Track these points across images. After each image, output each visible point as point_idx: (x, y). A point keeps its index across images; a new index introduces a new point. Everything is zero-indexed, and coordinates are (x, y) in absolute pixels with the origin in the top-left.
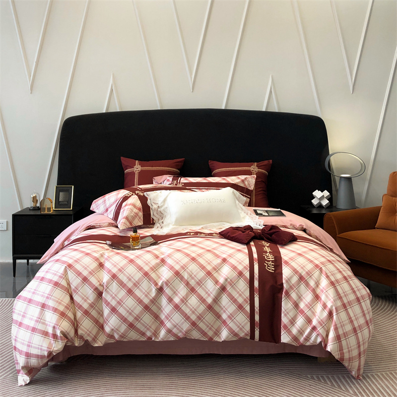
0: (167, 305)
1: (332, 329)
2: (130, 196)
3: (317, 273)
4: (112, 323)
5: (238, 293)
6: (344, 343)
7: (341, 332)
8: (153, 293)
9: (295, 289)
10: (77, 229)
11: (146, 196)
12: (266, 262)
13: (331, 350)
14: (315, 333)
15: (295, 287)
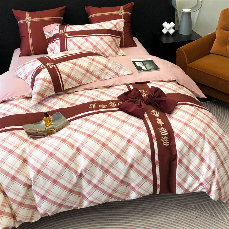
0: (87, 186)
4: (44, 207)
7: (221, 184)
8: (75, 179)
12: (162, 137)
13: (214, 199)
14: (202, 187)
15: (186, 155)
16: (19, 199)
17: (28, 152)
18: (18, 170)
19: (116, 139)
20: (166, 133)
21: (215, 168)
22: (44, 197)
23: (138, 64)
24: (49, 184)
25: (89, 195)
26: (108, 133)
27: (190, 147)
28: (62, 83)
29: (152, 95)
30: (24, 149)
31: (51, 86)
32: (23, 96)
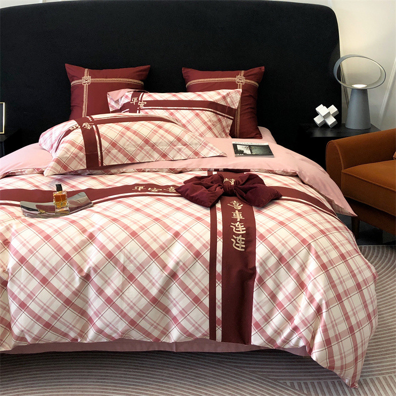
0: (95, 299)
1: (320, 330)
3: (303, 252)
4: (21, 323)
5: (194, 281)
6: (335, 348)
7: (331, 334)
8: (77, 283)
12: (234, 236)
13: (317, 360)
14: (297, 334)
15: (272, 272)
17: (13, 231)
19: (156, 229)
20: (243, 231)
21: (321, 300)
22: (23, 305)
23: (239, 148)
24: (35, 283)
25: (97, 316)
26: (146, 220)
27: (281, 259)
28: (101, 153)
29: (240, 181)
30: (9, 226)
31: (82, 154)
32: (38, 169)
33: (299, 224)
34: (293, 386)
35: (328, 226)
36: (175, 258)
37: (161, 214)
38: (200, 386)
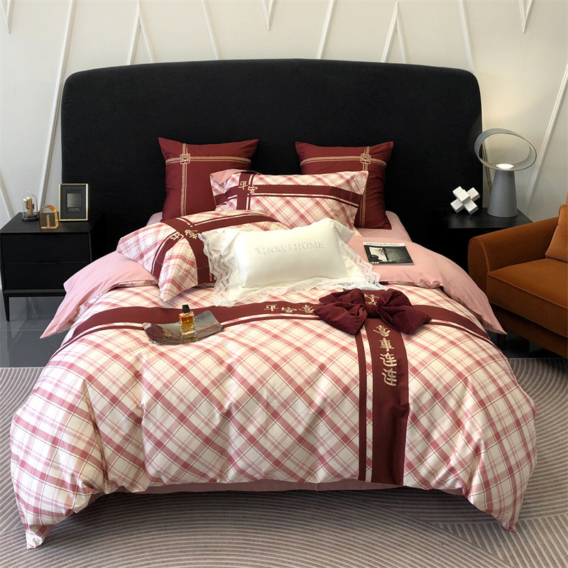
0: (237, 437)
1: (478, 471)
2: (177, 240)
3: (459, 386)
4: (157, 463)
5: (342, 418)
6: (494, 490)
7: (490, 476)
8: (217, 420)
9: (426, 412)
10: (98, 287)
11: (202, 240)
12: (384, 370)
13: (475, 503)
14: (453, 475)
16: (117, 439)
17: (144, 361)
18: (124, 388)
19: (299, 360)
20: (394, 363)
21: (479, 440)
22: (159, 444)
23: (373, 252)
24: (171, 420)
25: (239, 455)
26: (288, 350)
27: (436, 395)
29: (384, 301)
30: (139, 356)
33: (453, 354)
34: (446, 530)
35: (484, 355)
36: (322, 393)
37: (301, 342)
38: (347, 529)
